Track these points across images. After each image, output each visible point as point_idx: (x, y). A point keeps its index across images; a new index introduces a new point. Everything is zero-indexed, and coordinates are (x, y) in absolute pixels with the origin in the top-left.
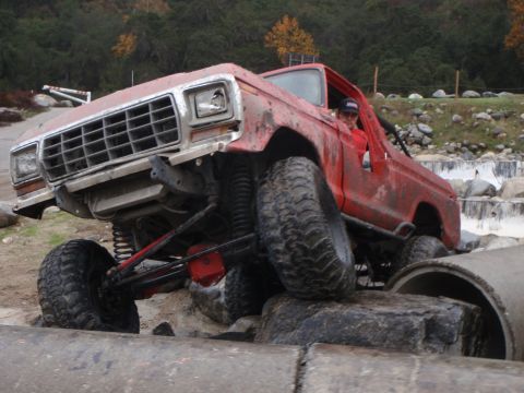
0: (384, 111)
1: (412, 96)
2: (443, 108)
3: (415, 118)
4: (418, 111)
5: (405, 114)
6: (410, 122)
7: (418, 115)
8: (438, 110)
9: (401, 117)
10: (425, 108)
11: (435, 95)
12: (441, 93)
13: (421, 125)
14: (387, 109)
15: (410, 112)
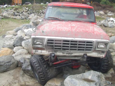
0: (37, 7)
1: (42, 4)
3: (43, 8)
4: (44, 7)
5: (42, 8)
6: (43, 9)
7: (44, 8)
9: (41, 8)
10: (45, 6)
11: (46, 3)
12: (47, 3)
14: (38, 7)
15: (42, 7)
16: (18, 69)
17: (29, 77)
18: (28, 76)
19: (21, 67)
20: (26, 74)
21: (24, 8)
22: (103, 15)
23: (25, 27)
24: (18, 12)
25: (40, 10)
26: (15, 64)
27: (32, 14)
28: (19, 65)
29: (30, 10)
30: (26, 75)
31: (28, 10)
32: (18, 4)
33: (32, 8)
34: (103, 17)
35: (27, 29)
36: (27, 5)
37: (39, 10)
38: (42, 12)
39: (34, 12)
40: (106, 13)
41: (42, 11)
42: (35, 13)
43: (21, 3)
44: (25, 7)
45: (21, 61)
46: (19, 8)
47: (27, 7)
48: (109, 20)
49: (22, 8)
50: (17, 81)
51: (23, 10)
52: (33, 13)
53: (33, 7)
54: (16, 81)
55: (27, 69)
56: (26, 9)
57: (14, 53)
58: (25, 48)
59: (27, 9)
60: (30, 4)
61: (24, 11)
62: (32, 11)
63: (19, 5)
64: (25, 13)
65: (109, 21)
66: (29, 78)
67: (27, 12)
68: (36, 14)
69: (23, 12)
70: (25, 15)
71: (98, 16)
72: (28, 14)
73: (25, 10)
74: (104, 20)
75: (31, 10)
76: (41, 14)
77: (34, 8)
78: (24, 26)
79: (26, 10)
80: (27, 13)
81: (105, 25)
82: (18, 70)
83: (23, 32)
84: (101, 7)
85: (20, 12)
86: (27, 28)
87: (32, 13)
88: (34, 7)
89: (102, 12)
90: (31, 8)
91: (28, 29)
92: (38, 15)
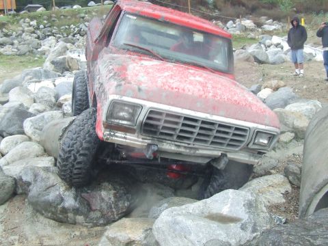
0: (62, 17)
1: (75, 7)
2: (97, 12)
3: (81, 19)
4: (83, 15)
5: (76, 18)
6: (79, 22)
7: (83, 18)
8: (94, 13)
9: (73, 20)
10: (86, 13)
11: (89, 4)
12: (92, 3)
13: (86, 23)
14: (64, 16)
15: (78, 16)
16: (17, 202)
17: (52, 222)
18: (47, 221)
19: (25, 194)
20: (43, 214)
21: (24, 22)
22: (252, 30)
23: (29, 77)
24: (6, 35)
25: (72, 26)
26: (6, 187)
27: (50, 38)
28: (20, 191)
29: (41, 26)
30: (41, 218)
31: (38, 28)
32: (3, 10)
33: (47, 20)
34: (252, 35)
35: (36, 82)
36: (32, 14)
37: (69, 26)
38: (79, 32)
39: (54, 31)
40: (259, 25)
41: (77, 29)
42: (58, 35)
43: (14, 7)
44: (27, 20)
45: (24, 178)
46: (9, 22)
47: (32, 19)
48: (268, 42)
49: (18, 23)
50: (17, 237)
51: (21, 28)
52: (53, 35)
53: (51, 17)
54: (13, 238)
55: (43, 199)
56: (31, 23)
57: (3, 155)
58: (33, 137)
59: (34, 23)
60: (41, 10)
61: (23, 31)
62: (49, 29)
63: (10, 13)
64: (28, 37)
65: (269, 47)
66: (50, 226)
67: (34, 32)
68: (60, 38)
69: (21, 35)
70: (28, 41)
71: (238, 32)
72: (38, 38)
73: (26, 29)
74: (254, 45)
75: (45, 27)
76: (74, 36)
77: (54, 21)
78: (27, 74)
79: (31, 28)
80: (35, 35)
81: (260, 58)
82: (17, 204)
83: (27, 91)
84: (244, 8)
85: (14, 33)
86: (37, 80)
87: (49, 36)
88: (53, 19)
89: (248, 23)
90: (45, 22)
91: (39, 82)
92: (67, 41)
